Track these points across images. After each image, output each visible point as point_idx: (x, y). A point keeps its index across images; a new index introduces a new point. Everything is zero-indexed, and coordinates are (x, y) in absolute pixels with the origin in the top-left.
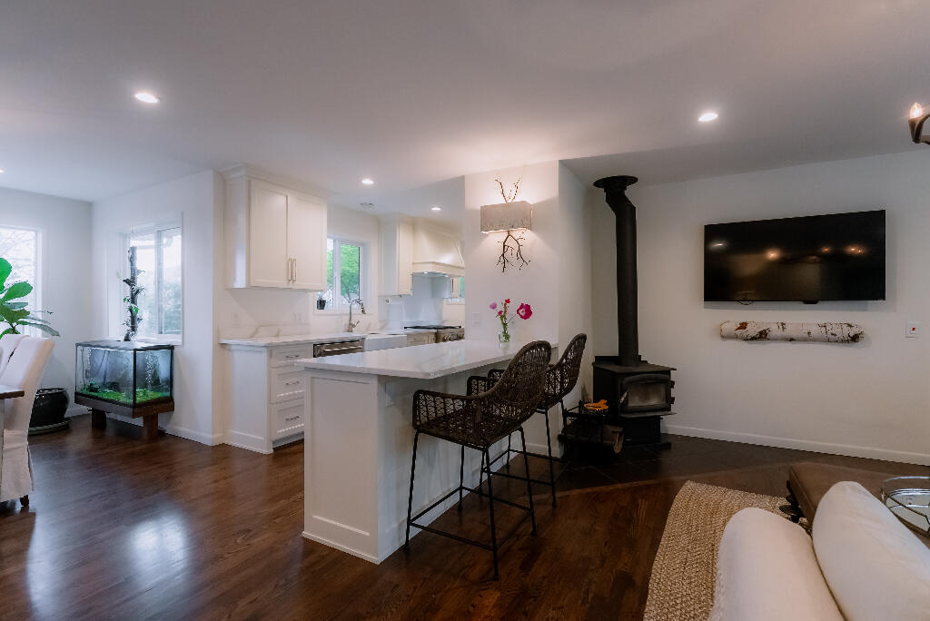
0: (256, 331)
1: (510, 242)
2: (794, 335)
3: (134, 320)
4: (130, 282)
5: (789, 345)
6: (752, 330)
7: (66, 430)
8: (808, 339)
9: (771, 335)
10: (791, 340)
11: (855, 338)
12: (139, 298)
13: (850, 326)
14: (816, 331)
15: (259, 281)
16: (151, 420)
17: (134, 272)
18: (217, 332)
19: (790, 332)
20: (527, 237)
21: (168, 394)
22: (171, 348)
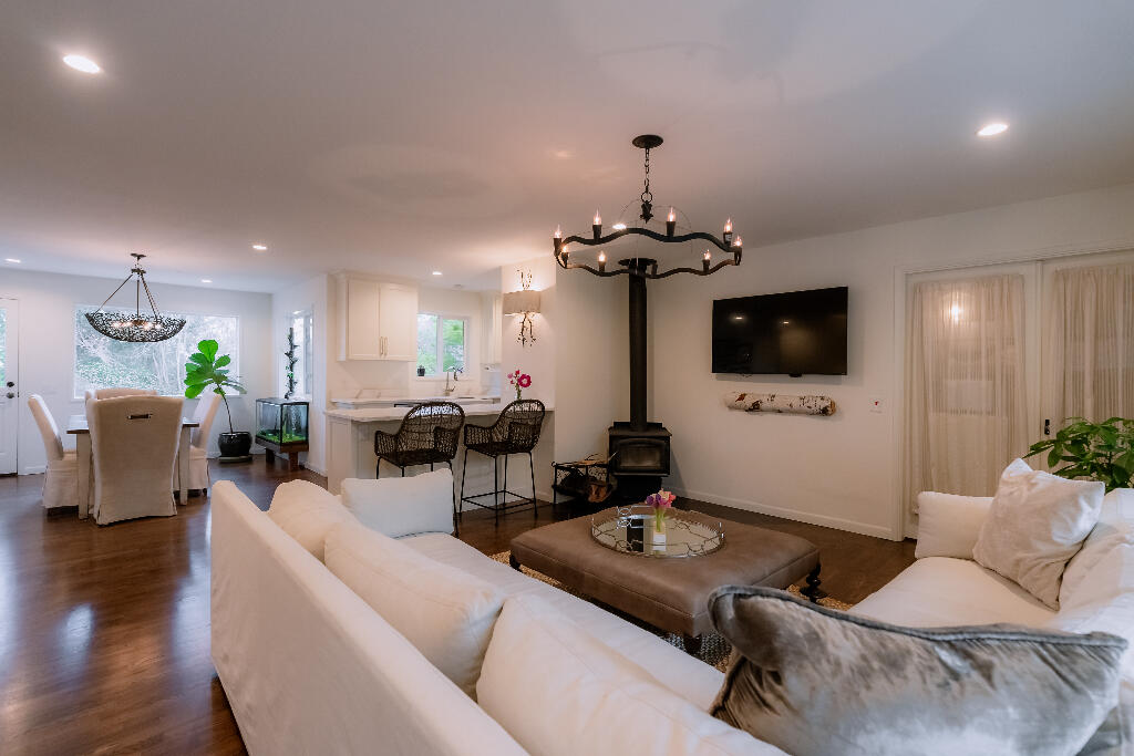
0: (360, 393)
1: (527, 324)
2: (780, 407)
3: (292, 383)
4: (290, 355)
5: (779, 416)
6: (748, 402)
7: (249, 461)
8: (791, 411)
9: (763, 406)
10: (780, 412)
11: (824, 412)
12: (296, 366)
13: (822, 399)
14: (796, 403)
15: (355, 356)
16: (294, 456)
17: (293, 346)
18: (329, 394)
19: (778, 403)
20: (537, 319)
21: (304, 438)
22: (307, 404)
